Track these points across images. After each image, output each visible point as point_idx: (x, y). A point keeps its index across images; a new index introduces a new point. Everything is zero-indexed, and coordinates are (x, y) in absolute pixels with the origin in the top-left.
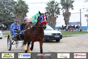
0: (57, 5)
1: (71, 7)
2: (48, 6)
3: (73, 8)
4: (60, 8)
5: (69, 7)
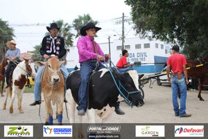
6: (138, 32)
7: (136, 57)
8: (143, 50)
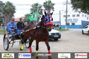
0: (40, 7)
1: (52, 9)
2: (33, 8)
3: (54, 10)
4: (43, 10)
5: (51, 9)
6: (73, 9)
7: (73, 21)
8: (76, 17)
